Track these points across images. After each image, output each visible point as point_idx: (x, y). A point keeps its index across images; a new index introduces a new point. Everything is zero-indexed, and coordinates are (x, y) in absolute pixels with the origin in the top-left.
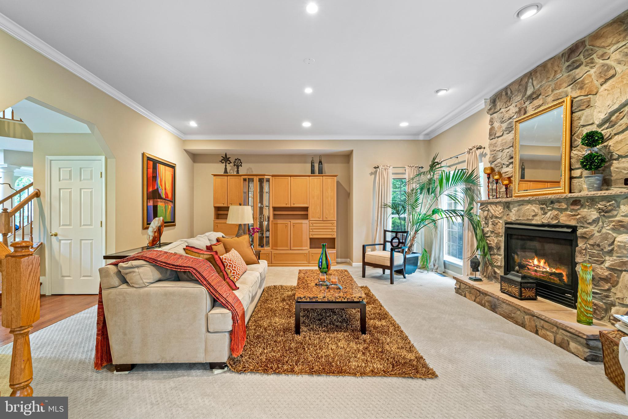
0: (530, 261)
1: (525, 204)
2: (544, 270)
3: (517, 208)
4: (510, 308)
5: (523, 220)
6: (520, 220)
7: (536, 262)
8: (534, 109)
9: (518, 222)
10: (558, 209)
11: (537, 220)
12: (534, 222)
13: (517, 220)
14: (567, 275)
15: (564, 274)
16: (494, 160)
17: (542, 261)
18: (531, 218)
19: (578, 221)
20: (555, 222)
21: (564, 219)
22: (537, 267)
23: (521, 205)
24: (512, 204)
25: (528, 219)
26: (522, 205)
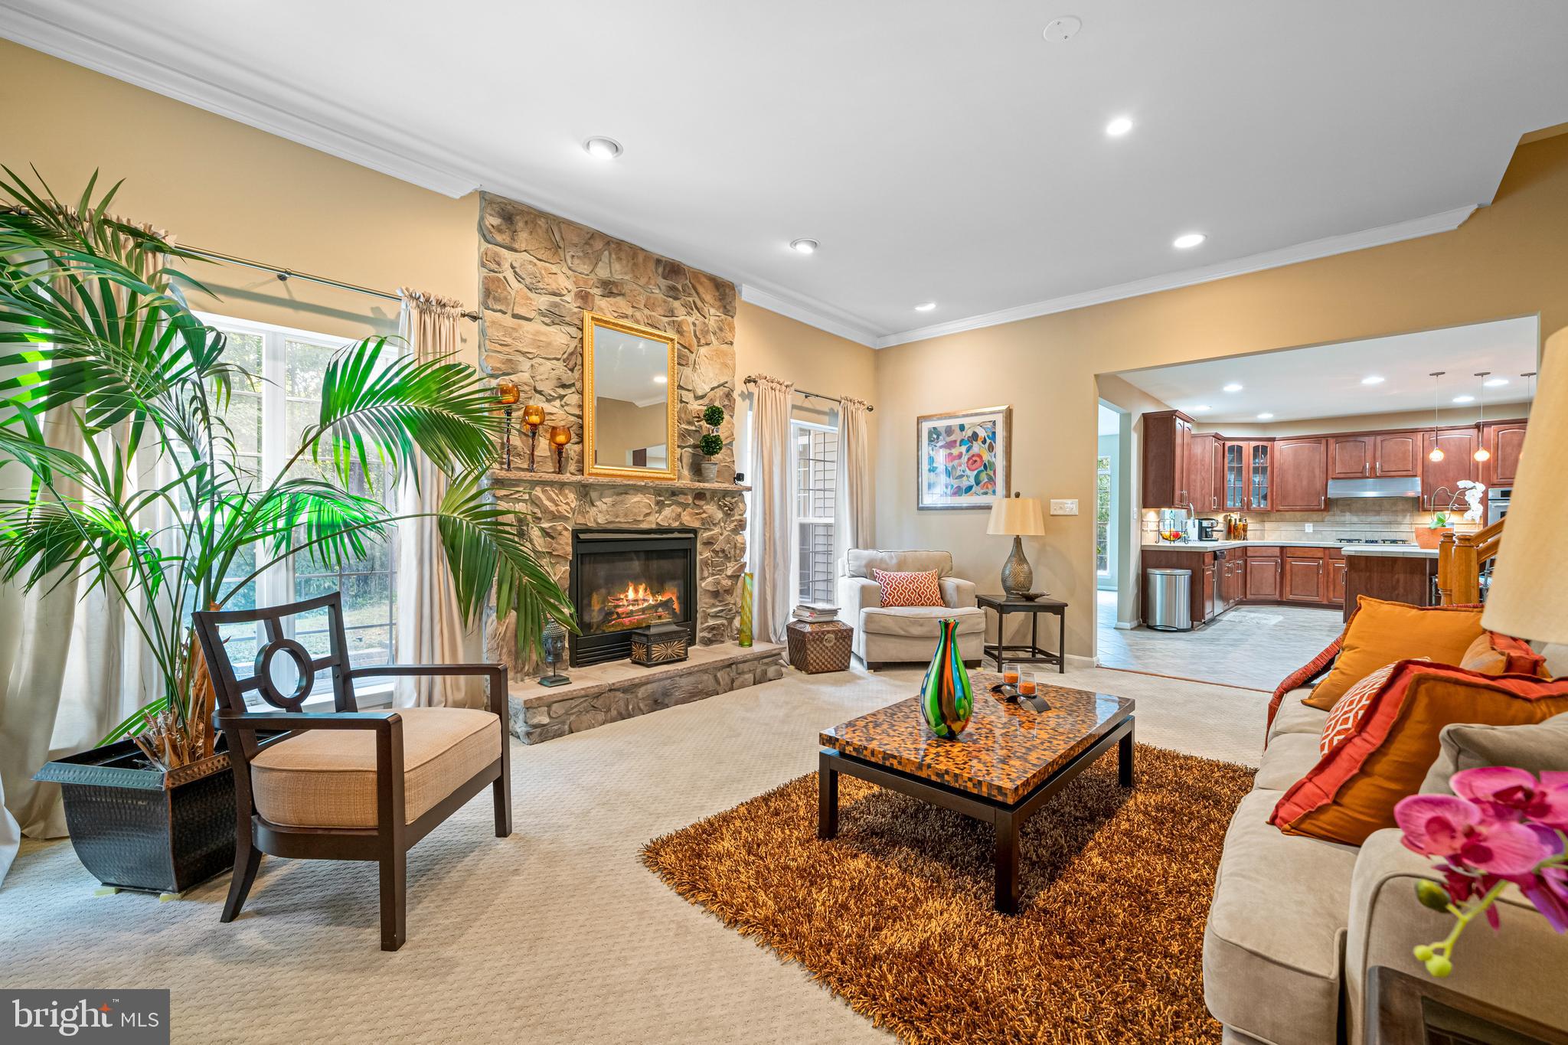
0: (622, 596)
1: (632, 492)
2: (646, 604)
3: (611, 499)
4: (692, 679)
5: (623, 522)
6: (620, 522)
7: (631, 595)
8: (616, 315)
9: (610, 527)
10: (680, 504)
11: (650, 522)
12: (644, 526)
13: (609, 523)
14: (678, 598)
15: (674, 598)
16: (510, 371)
17: (641, 589)
18: (641, 518)
19: (703, 522)
20: (676, 524)
21: (689, 520)
22: (633, 605)
23: (622, 494)
24: (595, 490)
25: (635, 520)
26: (626, 493)
